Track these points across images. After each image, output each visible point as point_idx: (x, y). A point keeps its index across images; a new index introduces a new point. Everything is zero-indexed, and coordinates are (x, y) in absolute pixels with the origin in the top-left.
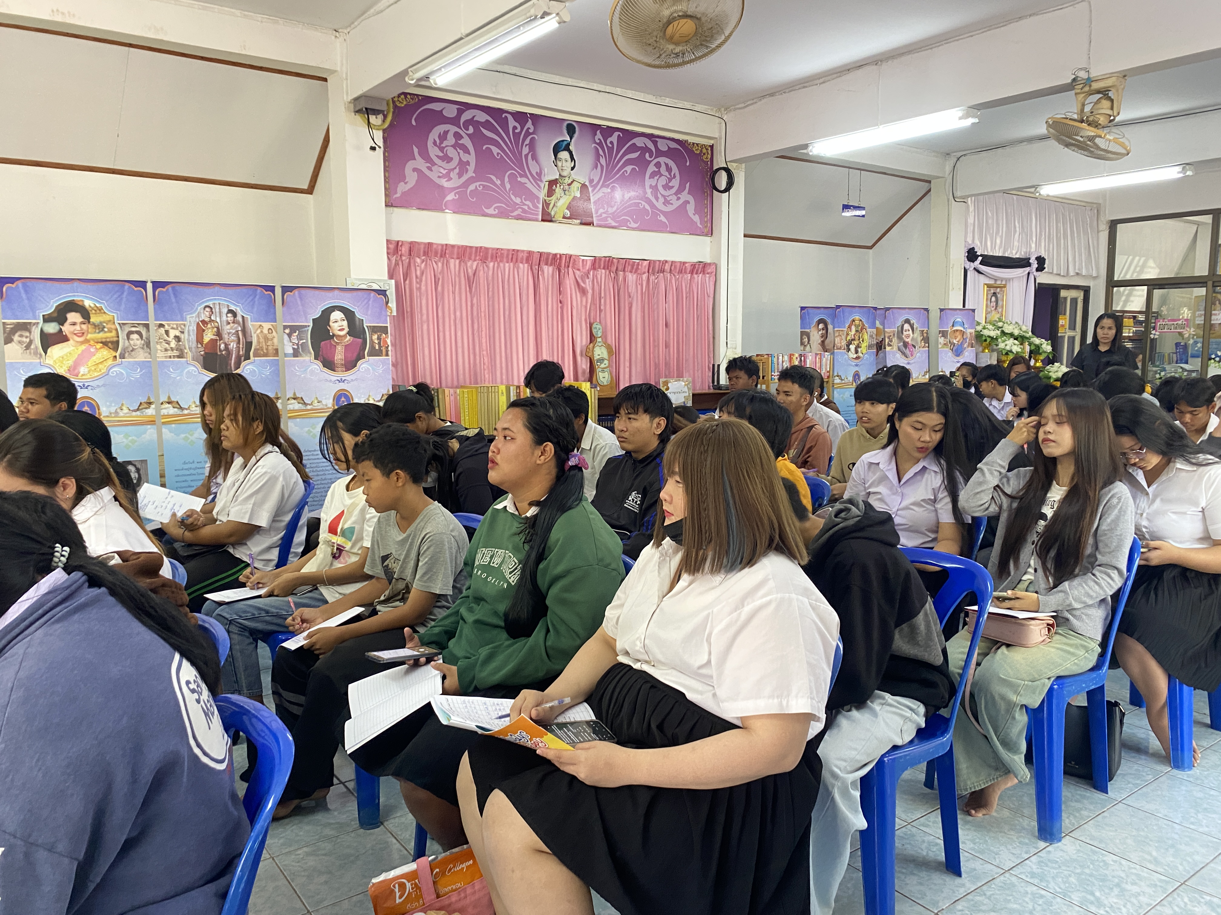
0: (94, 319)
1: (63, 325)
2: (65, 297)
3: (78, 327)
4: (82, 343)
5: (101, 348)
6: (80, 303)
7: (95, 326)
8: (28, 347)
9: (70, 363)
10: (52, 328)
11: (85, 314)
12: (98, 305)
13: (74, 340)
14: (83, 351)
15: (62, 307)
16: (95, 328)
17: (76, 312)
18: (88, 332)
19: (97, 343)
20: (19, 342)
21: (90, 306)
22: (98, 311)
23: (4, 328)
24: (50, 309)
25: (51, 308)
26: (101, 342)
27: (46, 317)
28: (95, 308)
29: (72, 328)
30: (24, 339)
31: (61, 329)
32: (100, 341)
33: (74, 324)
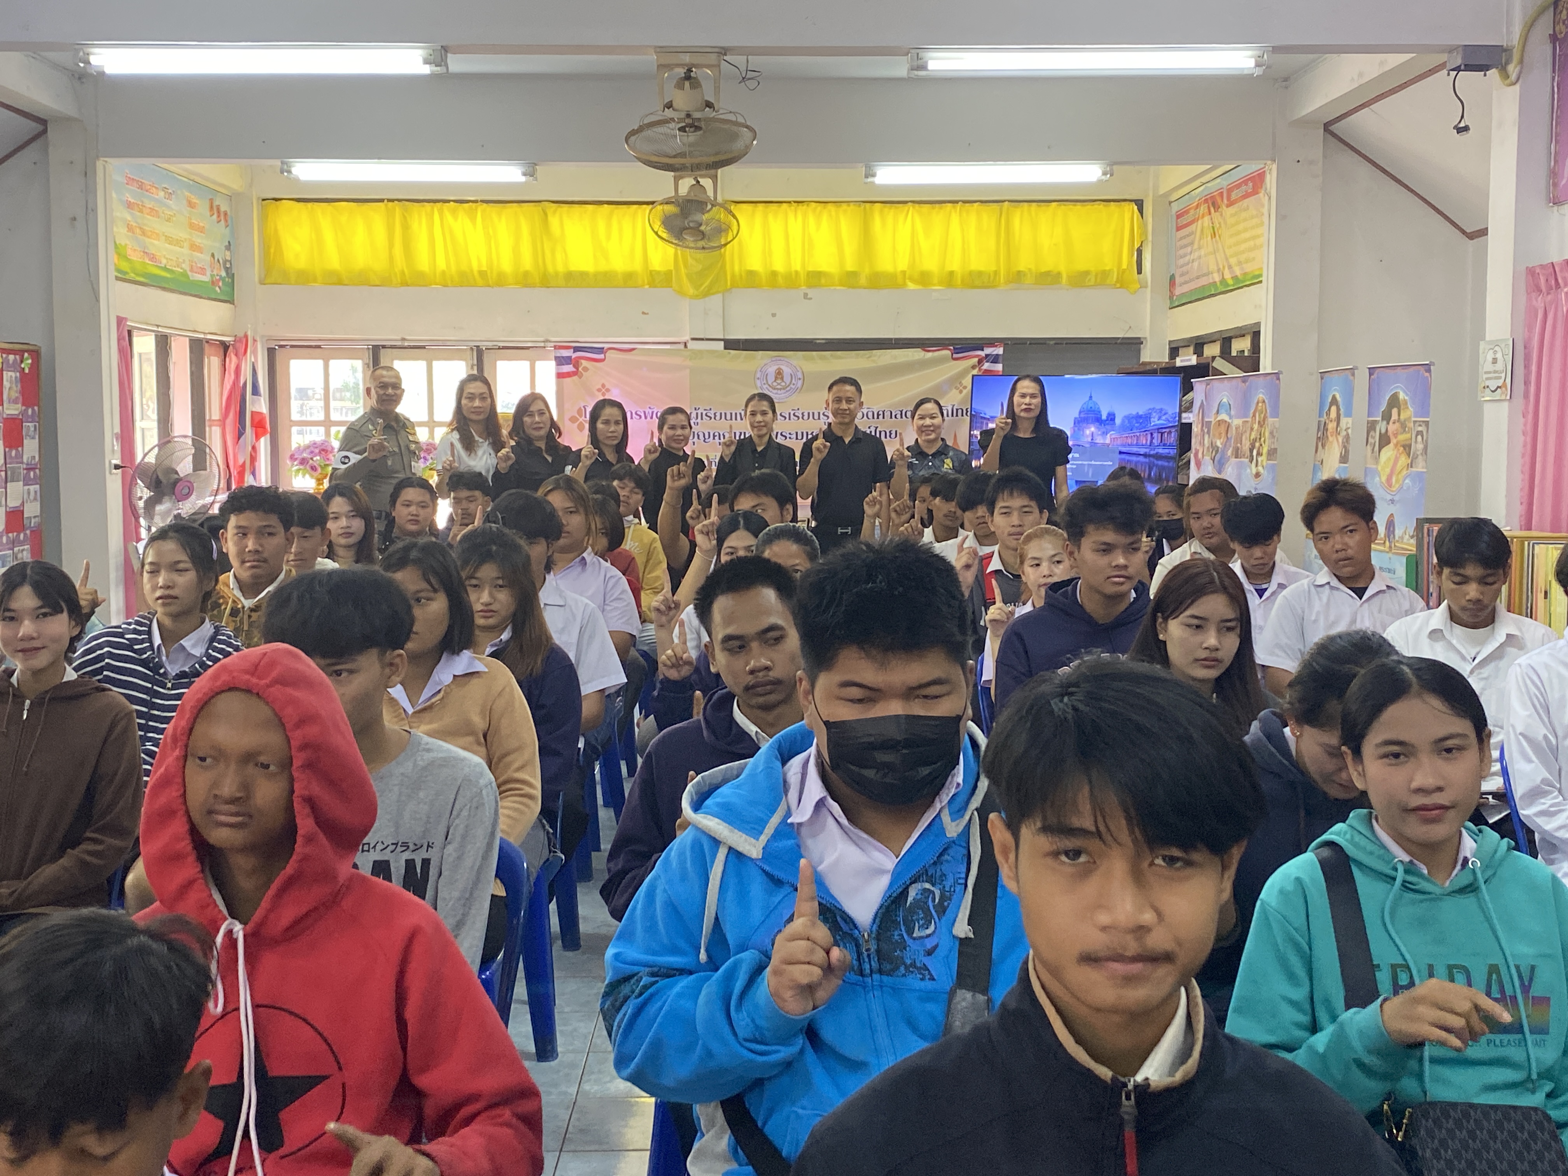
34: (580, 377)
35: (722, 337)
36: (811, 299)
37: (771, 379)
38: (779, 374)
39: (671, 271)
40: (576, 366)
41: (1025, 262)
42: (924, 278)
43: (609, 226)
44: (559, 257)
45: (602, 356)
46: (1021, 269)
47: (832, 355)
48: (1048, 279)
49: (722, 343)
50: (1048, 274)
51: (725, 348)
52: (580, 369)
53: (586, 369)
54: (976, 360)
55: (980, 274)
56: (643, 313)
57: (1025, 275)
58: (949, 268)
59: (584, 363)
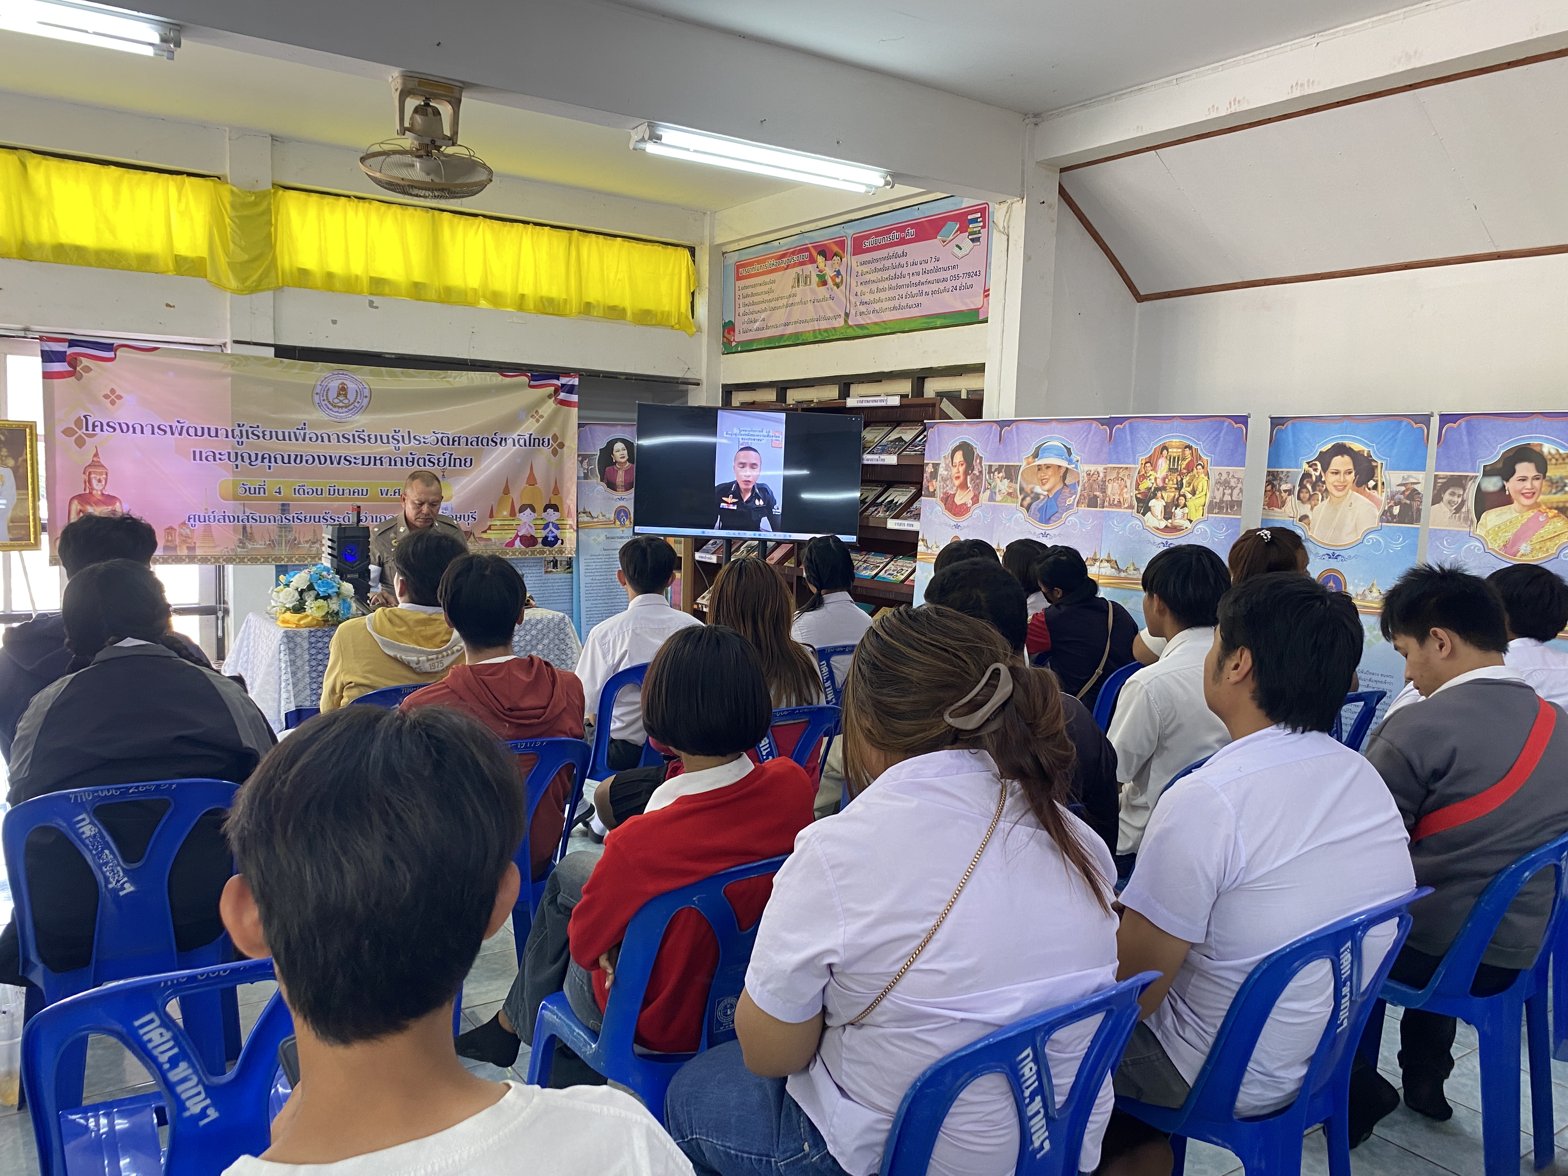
0: (1553, 472)
1: (1507, 481)
2: (1517, 440)
3: (1528, 484)
4: (1530, 507)
5: (1554, 517)
6: (1537, 449)
7: (1552, 483)
8: (1458, 510)
9: (1509, 535)
10: (1492, 484)
11: (1541, 463)
12: (1561, 451)
13: (1519, 503)
14: (1529, 519)
15: (1511, 454)
16: (1551, 486)
17: (1530, 461)
18: (1540, 492)
19: (1550, 508)
20: (1449, 502)
21: (1550, 453)
22: (1560, 461)
23: (1435, 483)
24: (1494, 456)
25: (1496, 456)
26: (1556, 508)
27: (1488, 468)
28: (1557, 456)
29: (1521, 485)
30: (1455, 499)
31: (1504, 486)
32: (1555, 505)
33: (1524, 479)
34: (79, 379)
35: (272, 342)
36: (377, 307)
37: (332, 395)
38: (343, 390)
39: (202, 259)
40: (74, 365)
41: (594, 294)
42: (496, 298)
43: (117, 192)
44: (45, 224)
45: (111, 355)
46: (590, 300)
47: (402, 373)
48: (615, 313)
49: (272, 350)
50: (613, 308)
51: (276, 356)
52: (78, 369)
53: (88, 369)
54: (553, 388)
55: (551, 301)
56: (168, 305)
57: (594, 307)
58: (520, 291)
59: (85, 362)
